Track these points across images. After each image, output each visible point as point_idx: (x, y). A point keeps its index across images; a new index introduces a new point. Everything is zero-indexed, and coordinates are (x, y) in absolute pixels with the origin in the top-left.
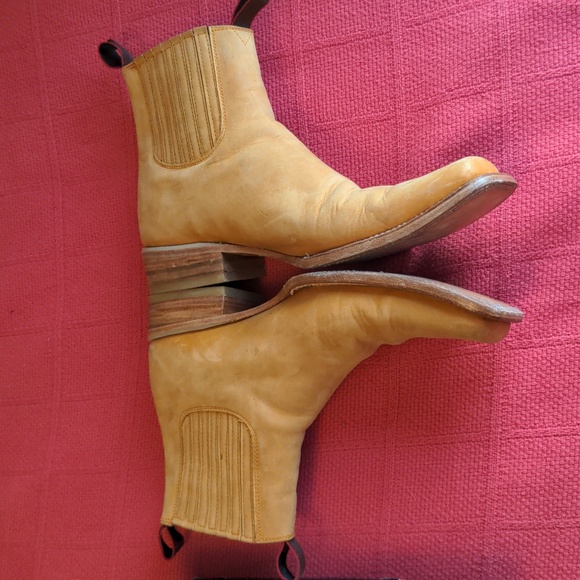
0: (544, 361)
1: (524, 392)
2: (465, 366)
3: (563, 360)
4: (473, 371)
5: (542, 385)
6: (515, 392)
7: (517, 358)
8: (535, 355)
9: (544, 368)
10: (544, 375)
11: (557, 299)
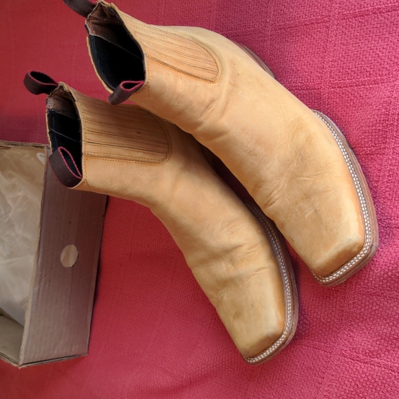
0: (363, 375)
1: (342, 393)
2: (310, 356)
3: (377, 380)
4: (314, 363)
5: (357, 393)
6: (336, 390)
7: (346, 365)
8: (358, 368)
9: (361, 380)
10: (360, 386)
11: (385, 331)
